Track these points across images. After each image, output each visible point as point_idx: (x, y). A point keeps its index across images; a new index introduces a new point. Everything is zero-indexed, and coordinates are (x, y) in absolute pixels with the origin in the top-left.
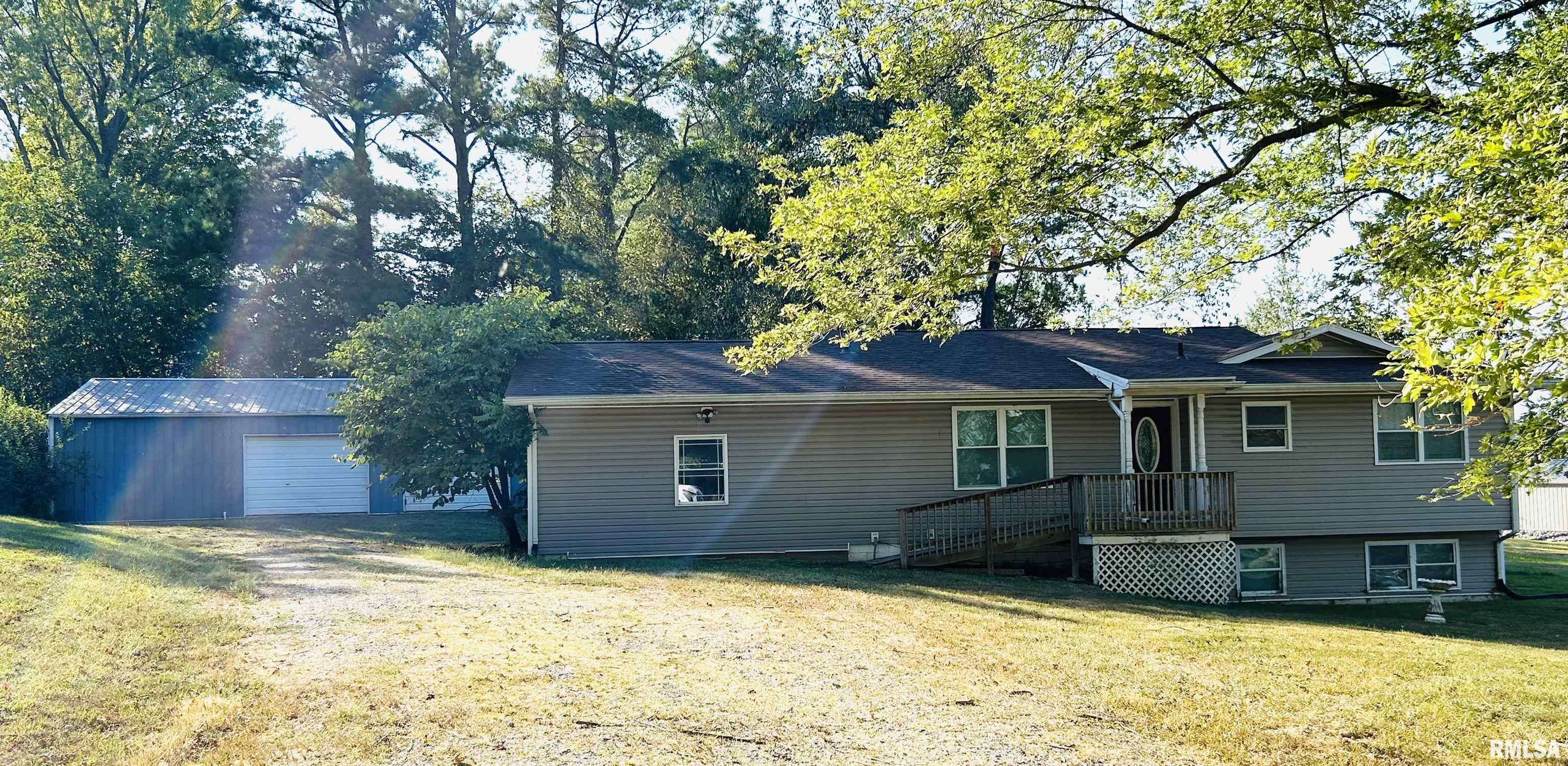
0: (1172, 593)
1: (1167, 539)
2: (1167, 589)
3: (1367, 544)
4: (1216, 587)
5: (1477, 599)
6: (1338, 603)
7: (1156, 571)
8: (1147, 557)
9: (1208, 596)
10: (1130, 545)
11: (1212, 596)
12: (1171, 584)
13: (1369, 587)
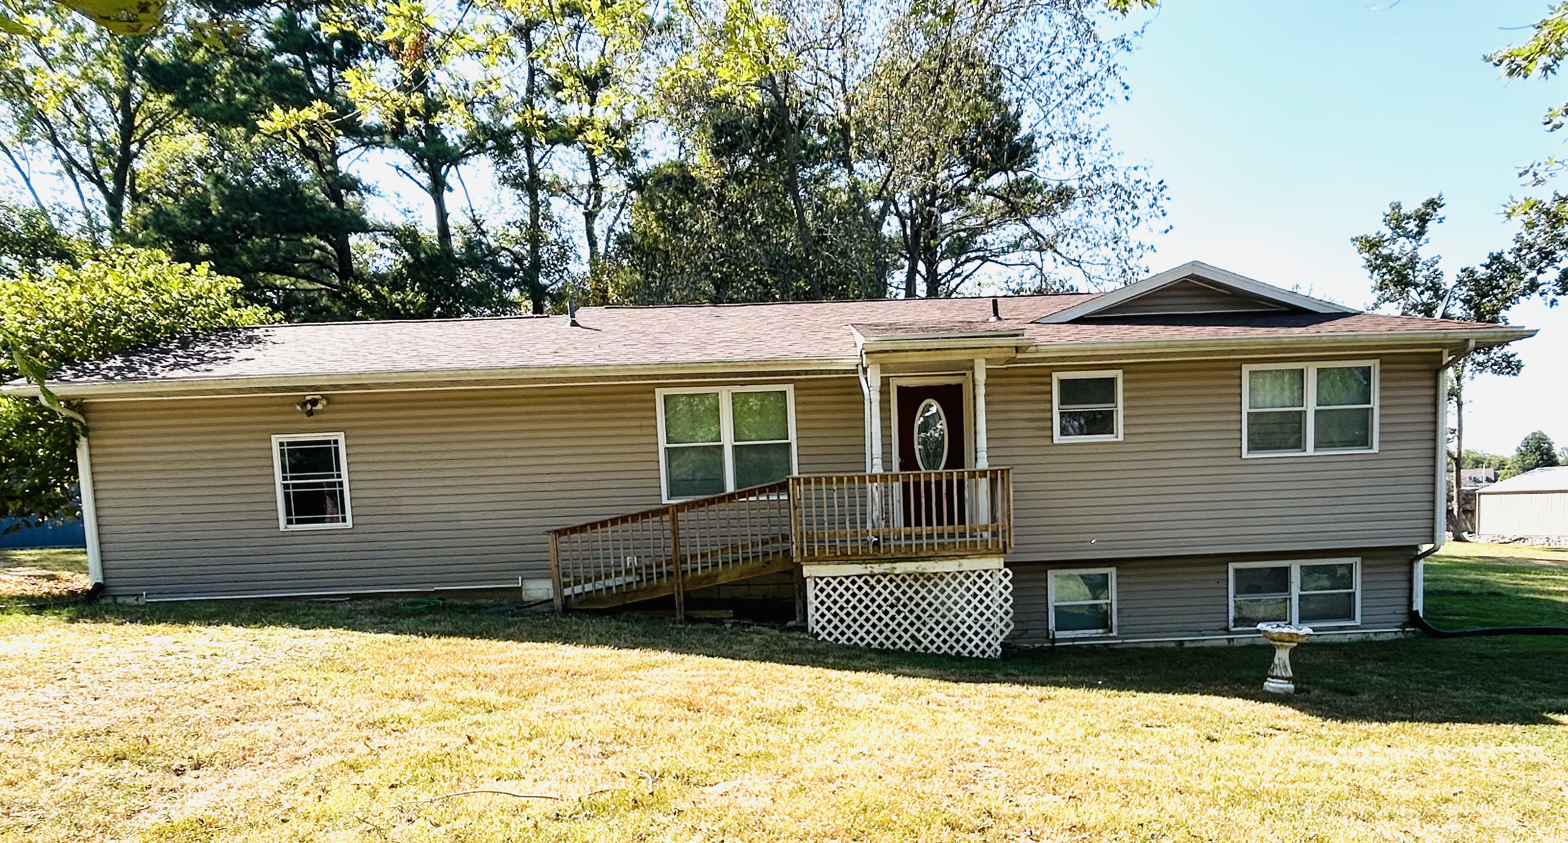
0: (919, 643)
1: (911, 567)
2: (913, 637)
3: (1232, 567)
4: (983, 633)
5: (1381, 637)
6: (1187, 645)
7: (899, 612)
8: (885, 594)
9: (971, 646)
10: (860, 577)
11: (977, 646)
12: (919, 630)
13: (1231, 624)
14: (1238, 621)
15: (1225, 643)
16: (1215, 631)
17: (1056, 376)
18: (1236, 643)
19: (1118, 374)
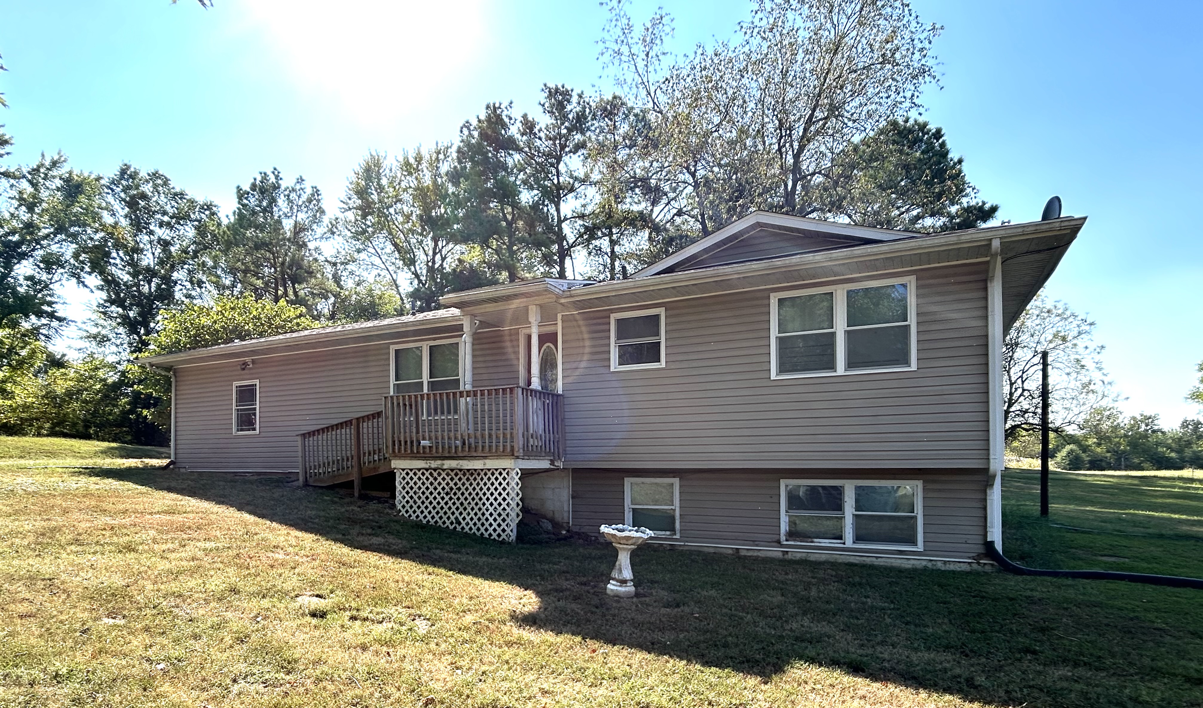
0: (460, 523)
1: (453, 464)
2: (456, 518)
3: (783, 483)
5: (952, 567)
6: (743, 553)
7: (451, 499)
8: (444, 484)
12: (461, 514)
13: (783, 538)
14: (792, 534)
15: (780, 555)
16: (770, 543)
17: (614, 317)
18: (789, 556)
19: (661, 311)
